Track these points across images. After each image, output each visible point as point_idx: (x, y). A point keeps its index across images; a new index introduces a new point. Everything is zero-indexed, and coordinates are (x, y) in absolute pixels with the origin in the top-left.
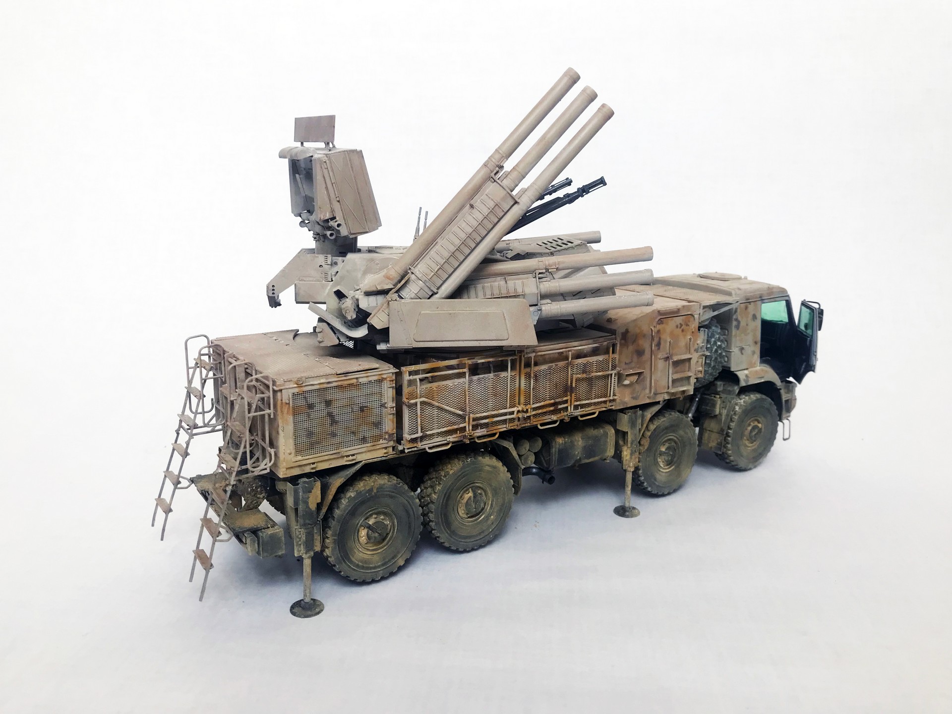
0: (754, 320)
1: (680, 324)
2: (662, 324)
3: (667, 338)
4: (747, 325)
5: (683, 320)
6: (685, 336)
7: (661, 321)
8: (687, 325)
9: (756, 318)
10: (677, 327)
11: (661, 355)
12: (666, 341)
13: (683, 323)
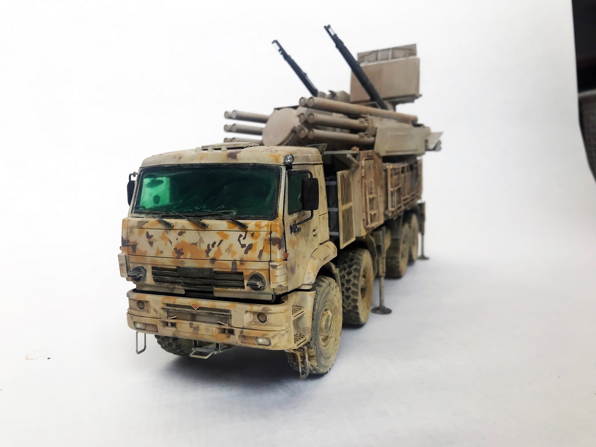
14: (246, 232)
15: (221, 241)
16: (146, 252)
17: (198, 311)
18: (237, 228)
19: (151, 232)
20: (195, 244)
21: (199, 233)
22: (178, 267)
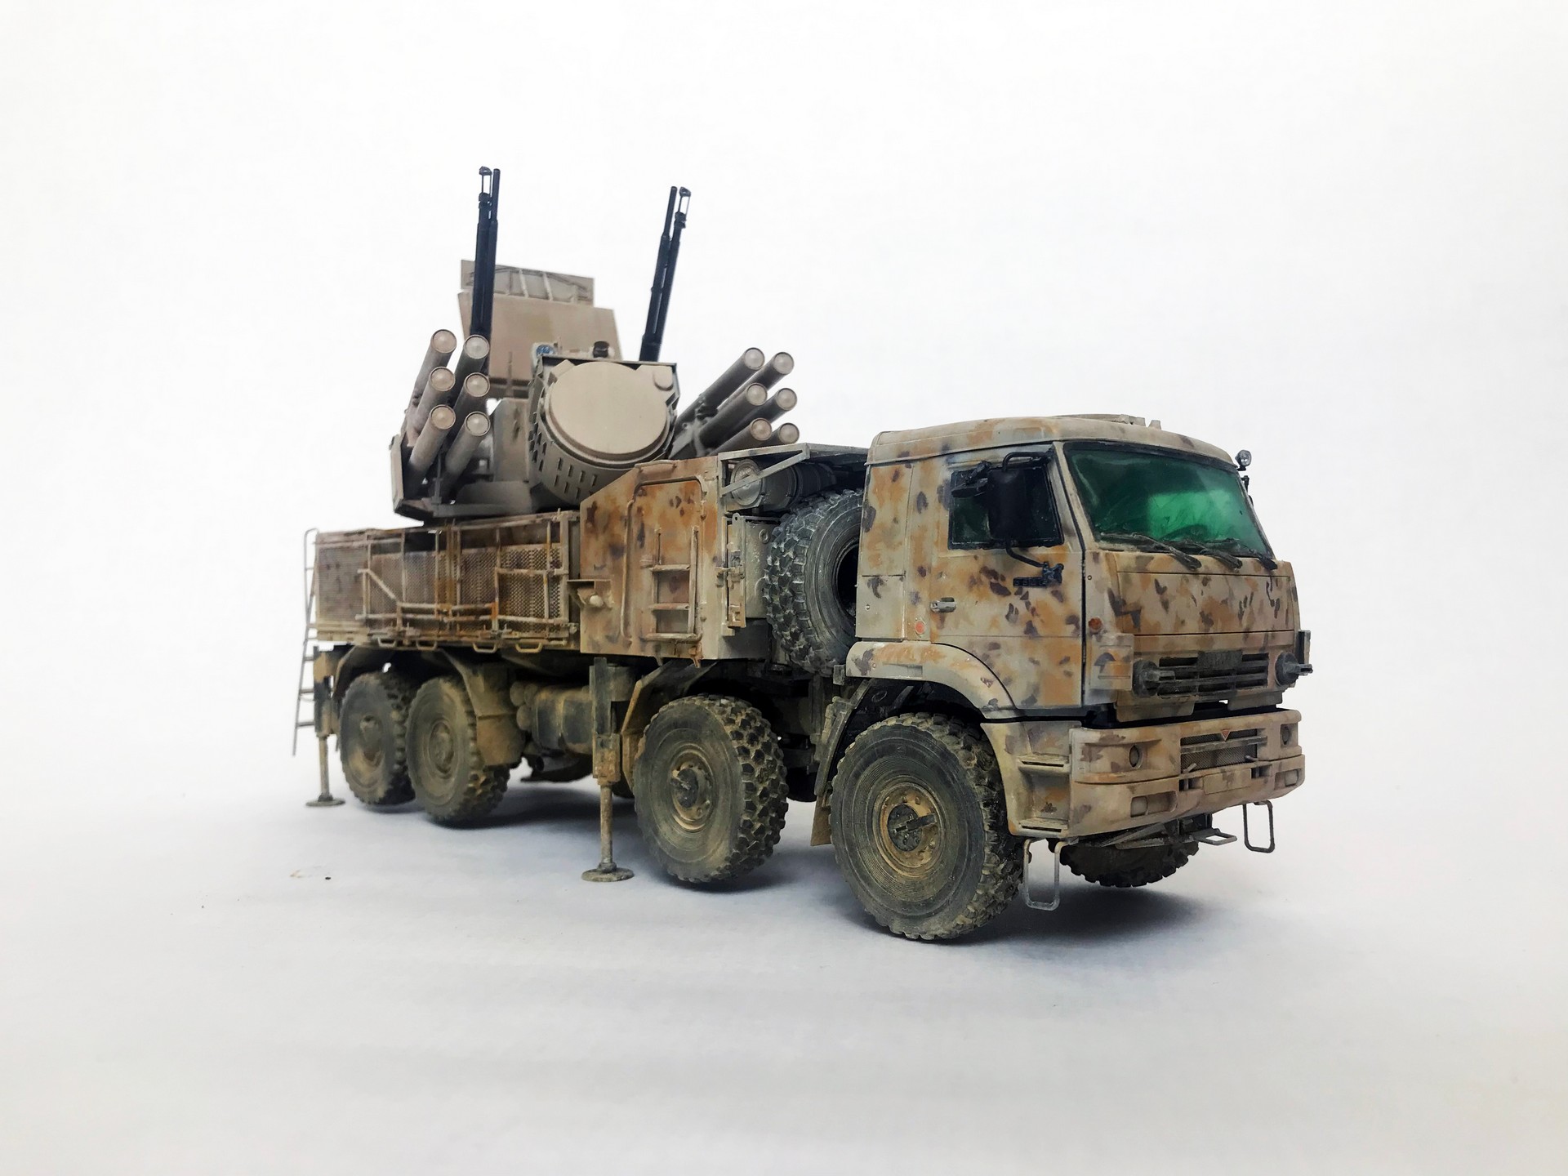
0: (919, 511)
1: (677, 497)
2: (646, 495)
3: (654, 524)
4: (895, 521)
5: (681, 490)
6: (686, 524)
7: (643, 490)
8: (689, 501)
9: (926, 505)
10: (671, 504)
11: (645, 559)
12: (652, 531)
13: (681, 497)
14: (1271, 576)
15: (1252, 594)
16: (1158, 624)
17: (1229, 742)
18: (1262, 570)
19: (1164, 580)
20: (1225, 602)
21: (1226, 579)
22: (1201, 653)
